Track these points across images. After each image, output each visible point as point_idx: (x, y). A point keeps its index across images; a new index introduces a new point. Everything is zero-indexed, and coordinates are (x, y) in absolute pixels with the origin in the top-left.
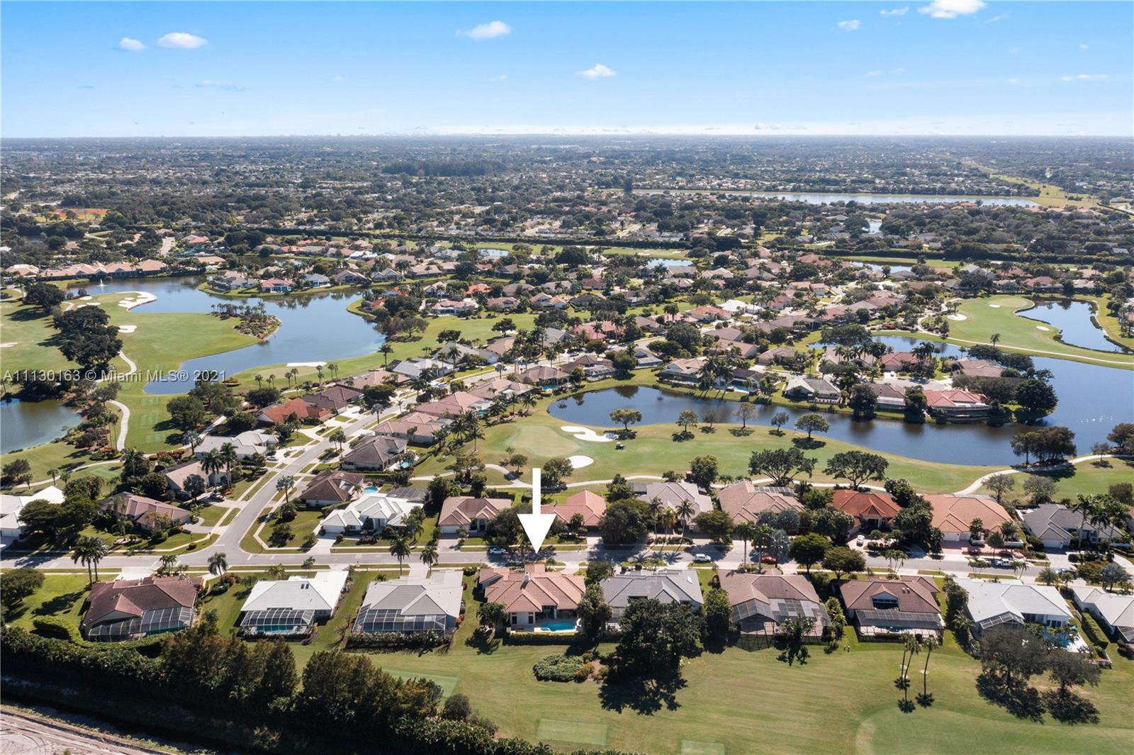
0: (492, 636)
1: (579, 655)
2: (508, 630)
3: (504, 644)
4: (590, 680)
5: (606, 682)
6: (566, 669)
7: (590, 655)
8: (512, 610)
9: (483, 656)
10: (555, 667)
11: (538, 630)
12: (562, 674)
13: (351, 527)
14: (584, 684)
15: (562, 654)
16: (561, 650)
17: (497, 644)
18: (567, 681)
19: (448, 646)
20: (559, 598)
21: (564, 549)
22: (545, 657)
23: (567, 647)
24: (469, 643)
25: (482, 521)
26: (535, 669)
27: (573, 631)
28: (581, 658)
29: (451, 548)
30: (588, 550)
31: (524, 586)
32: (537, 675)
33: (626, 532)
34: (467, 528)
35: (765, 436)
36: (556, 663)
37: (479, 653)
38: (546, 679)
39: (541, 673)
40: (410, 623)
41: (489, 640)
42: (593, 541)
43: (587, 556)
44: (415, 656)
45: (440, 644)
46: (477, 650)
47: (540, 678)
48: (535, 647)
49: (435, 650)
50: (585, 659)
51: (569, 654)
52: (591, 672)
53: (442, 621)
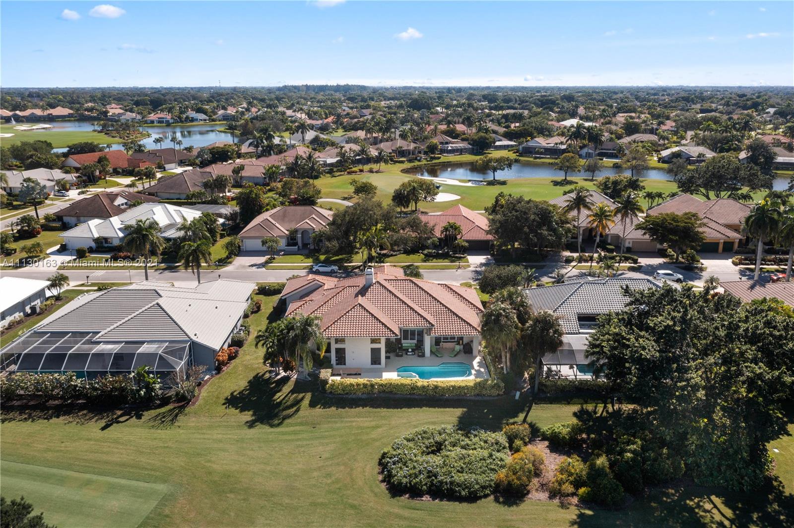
0: (287, 388)
1: (496, 428)
2: (325, 374)
3: (312, 405)
4: (537, 496)
5: (585, 501)
6: (468, 467)
7: (524, 429)
8: (335, 332)
9: (262, 430)
10: (436, 460)
11: (390, 376)
12: (459, 478)
13: (106, 239)
14: (525, 506)
15: (449, 428)
16: (448, 418)
17: (297, 402)
18: (472, 498)
19: (182, 408)
20: (435, 314)
21: (433, 268)
22: (409, 432)
23: (458, 412)
24: (233, 401)
25: (305, 232)
26: (382, 464)
27: (470, 380)
28: (500, 437)
29: (252, 266)
30: (472, 268)
31: (363, 292)
32: (388, 479)
33: (538, 235)
34: (282, 243)
35: (663, 183)
36: (437, 448)
37: (251, 425)
38: (414, 492)
39: (401, 474)
40: (100, 357)
41: (279, 397)
42: (476, 260)
43: (472, 275)
44: (93, 428)
45: (165, 401)
46: (248, 416)
47: (396, 490)
48: (384, 411)
49: (148, 415)
50: (511, 439)
51: (465, 426)
52: (538, 473)
53: (177, 353)
